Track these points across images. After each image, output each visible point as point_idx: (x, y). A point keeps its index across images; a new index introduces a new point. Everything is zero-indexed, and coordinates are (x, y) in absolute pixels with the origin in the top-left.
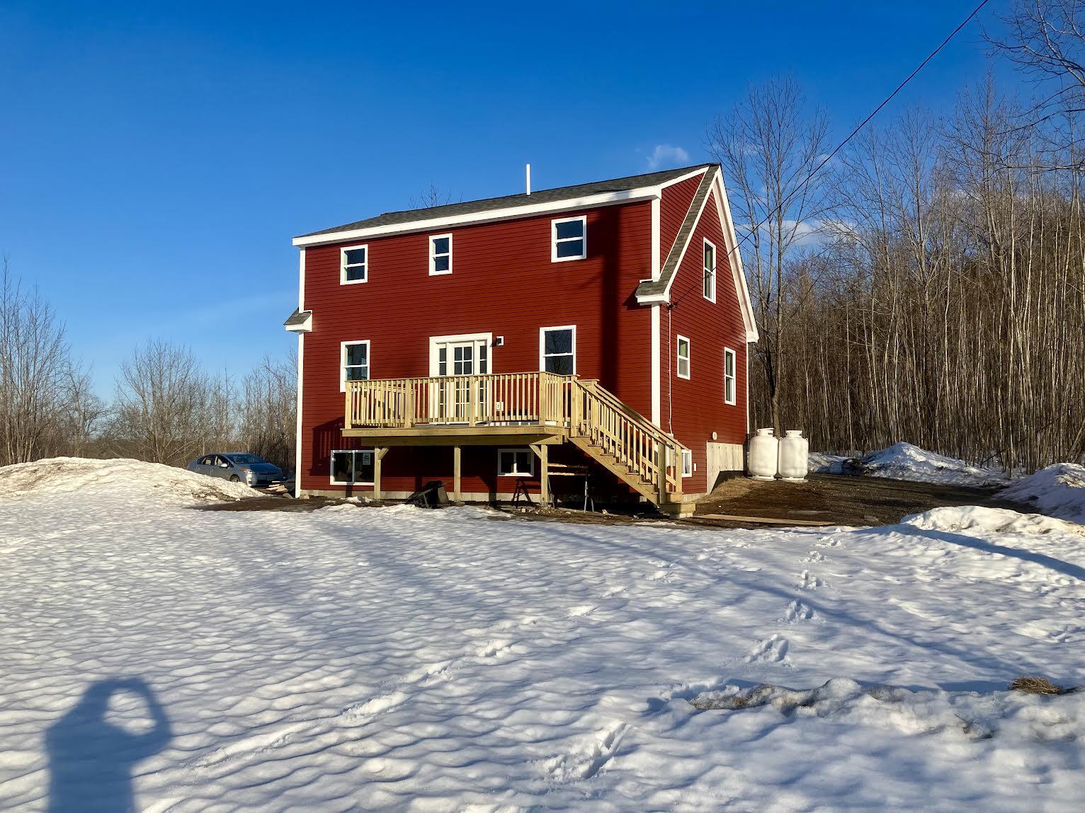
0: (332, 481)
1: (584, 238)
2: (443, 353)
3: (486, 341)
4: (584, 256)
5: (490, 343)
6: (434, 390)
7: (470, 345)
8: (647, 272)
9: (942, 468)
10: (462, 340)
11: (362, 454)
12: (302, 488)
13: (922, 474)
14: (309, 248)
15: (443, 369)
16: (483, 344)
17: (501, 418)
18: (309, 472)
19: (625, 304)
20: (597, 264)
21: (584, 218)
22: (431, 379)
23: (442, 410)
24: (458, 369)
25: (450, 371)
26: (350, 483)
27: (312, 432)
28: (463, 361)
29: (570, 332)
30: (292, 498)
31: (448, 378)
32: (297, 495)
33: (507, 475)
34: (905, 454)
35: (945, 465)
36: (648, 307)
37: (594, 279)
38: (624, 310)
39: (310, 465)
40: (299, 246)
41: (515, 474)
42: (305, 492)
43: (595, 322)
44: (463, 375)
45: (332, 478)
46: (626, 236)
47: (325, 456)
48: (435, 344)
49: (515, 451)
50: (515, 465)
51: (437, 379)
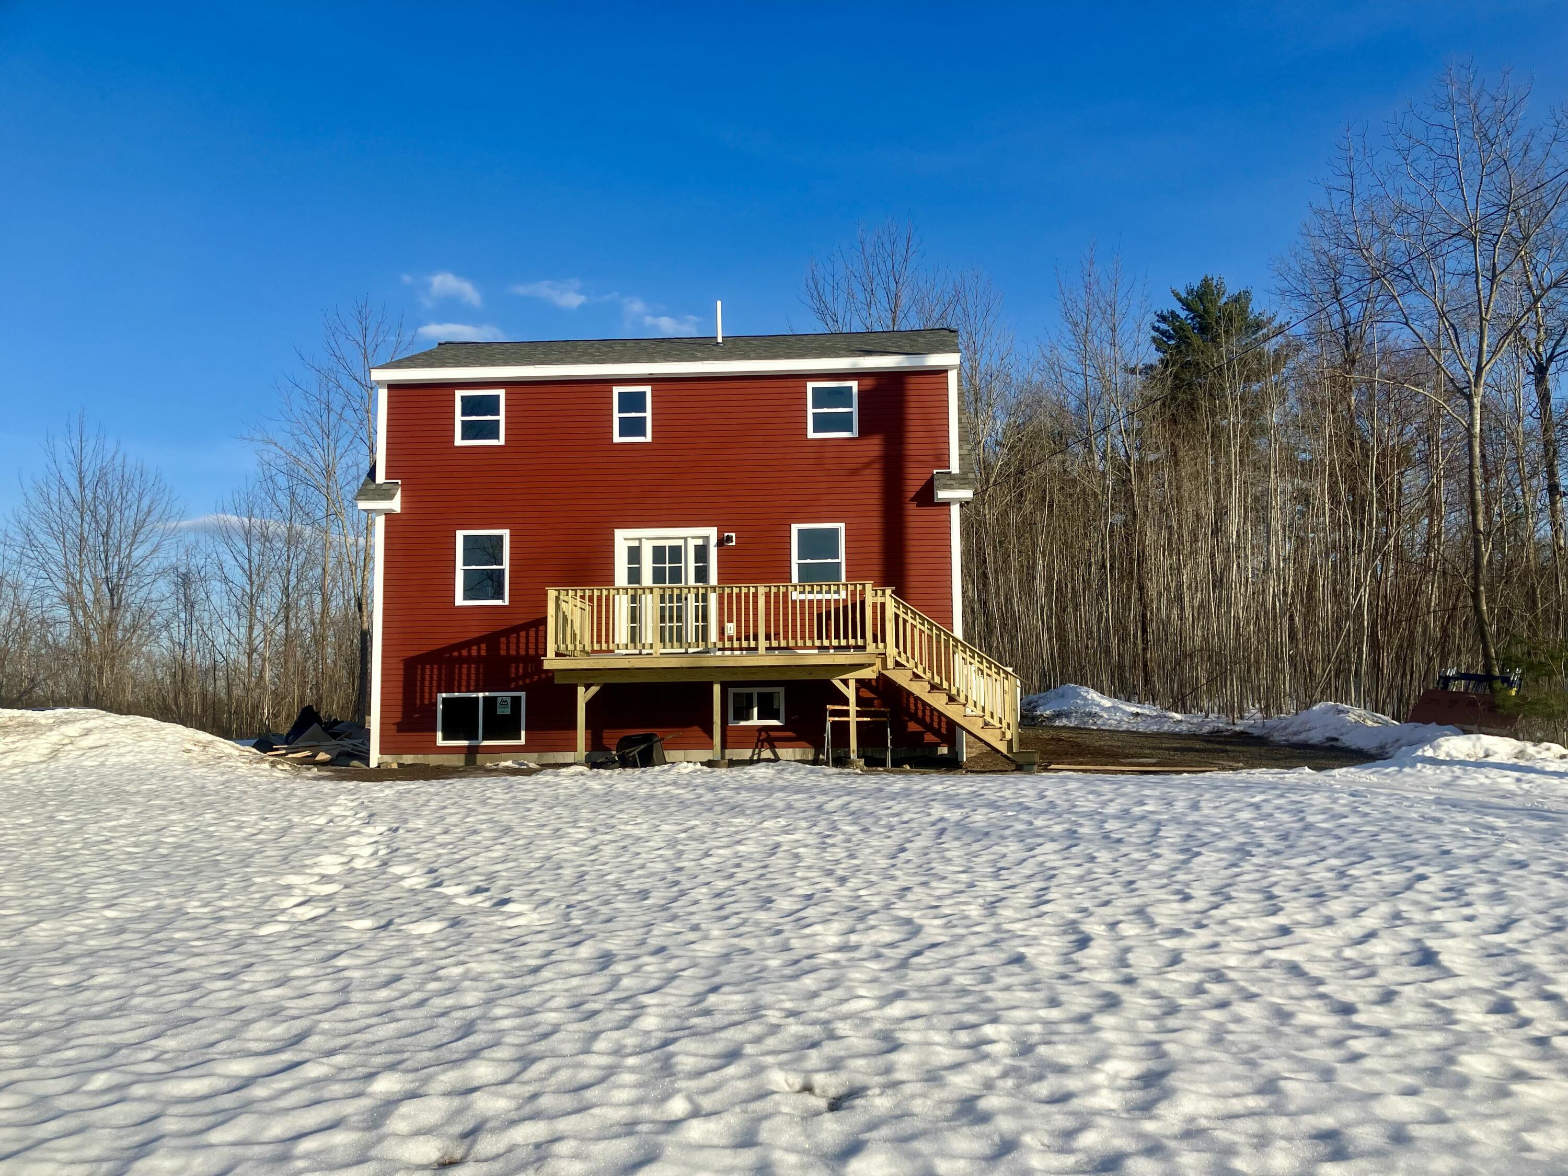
0: (440, 742)
1: (854, 410)
2: (634, 554)
3: (706, 539)
4: (855, 433)
5: (713, 541)
6: (622, 604)
7: (680, 543)
8: (942, 459)
9: (1137, 714)
10: (668, 536)
11: (496, 698)
12: (383, 751)
13: (1119, 722)
14: (393, 387)
15: (634, 575)
16: (700, 542)
17: (736, 644)
18: (395, 727)
19: (912, 500)
20: (874, 446)
21: (854, 385)
22: (618, 589)
23: (634, 635)
24: (658, 576)
25: (647, 578)
26: (474, 743)
27: (401, 666)
28: (667, 565)
29: (835, 531)
30: (364, 767)
31: (643, 589)
32: (373, 763)
33: (743, 723)
34: (1085, 699)
35: (1139, 711)
36: (947, 504)
37: (867, 465)
38: (912, 507)
39: (398, 717)
40: (378, 382)
41: (755, 722)
42: (387, 758)
43: (874, 521)
44: (667, 584)
45: (439, 735)
46: (914, 413)
47: (426, 702)
48: (623, 538)
49: (755, 691)
50: (755, 710)
51: (626, 589)
